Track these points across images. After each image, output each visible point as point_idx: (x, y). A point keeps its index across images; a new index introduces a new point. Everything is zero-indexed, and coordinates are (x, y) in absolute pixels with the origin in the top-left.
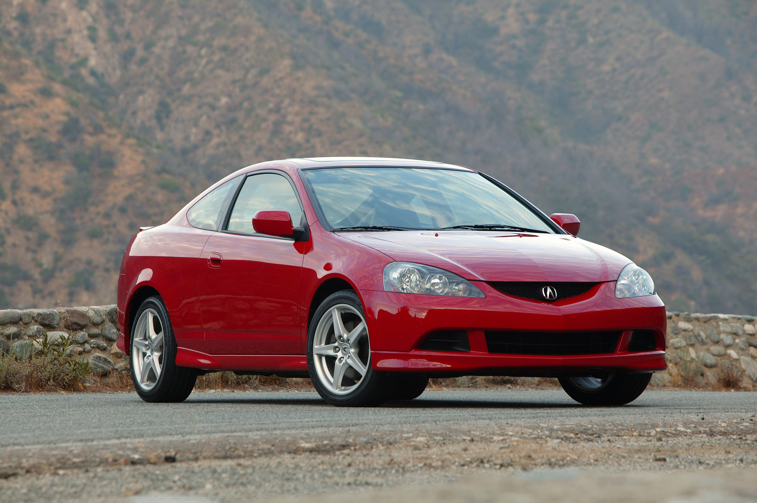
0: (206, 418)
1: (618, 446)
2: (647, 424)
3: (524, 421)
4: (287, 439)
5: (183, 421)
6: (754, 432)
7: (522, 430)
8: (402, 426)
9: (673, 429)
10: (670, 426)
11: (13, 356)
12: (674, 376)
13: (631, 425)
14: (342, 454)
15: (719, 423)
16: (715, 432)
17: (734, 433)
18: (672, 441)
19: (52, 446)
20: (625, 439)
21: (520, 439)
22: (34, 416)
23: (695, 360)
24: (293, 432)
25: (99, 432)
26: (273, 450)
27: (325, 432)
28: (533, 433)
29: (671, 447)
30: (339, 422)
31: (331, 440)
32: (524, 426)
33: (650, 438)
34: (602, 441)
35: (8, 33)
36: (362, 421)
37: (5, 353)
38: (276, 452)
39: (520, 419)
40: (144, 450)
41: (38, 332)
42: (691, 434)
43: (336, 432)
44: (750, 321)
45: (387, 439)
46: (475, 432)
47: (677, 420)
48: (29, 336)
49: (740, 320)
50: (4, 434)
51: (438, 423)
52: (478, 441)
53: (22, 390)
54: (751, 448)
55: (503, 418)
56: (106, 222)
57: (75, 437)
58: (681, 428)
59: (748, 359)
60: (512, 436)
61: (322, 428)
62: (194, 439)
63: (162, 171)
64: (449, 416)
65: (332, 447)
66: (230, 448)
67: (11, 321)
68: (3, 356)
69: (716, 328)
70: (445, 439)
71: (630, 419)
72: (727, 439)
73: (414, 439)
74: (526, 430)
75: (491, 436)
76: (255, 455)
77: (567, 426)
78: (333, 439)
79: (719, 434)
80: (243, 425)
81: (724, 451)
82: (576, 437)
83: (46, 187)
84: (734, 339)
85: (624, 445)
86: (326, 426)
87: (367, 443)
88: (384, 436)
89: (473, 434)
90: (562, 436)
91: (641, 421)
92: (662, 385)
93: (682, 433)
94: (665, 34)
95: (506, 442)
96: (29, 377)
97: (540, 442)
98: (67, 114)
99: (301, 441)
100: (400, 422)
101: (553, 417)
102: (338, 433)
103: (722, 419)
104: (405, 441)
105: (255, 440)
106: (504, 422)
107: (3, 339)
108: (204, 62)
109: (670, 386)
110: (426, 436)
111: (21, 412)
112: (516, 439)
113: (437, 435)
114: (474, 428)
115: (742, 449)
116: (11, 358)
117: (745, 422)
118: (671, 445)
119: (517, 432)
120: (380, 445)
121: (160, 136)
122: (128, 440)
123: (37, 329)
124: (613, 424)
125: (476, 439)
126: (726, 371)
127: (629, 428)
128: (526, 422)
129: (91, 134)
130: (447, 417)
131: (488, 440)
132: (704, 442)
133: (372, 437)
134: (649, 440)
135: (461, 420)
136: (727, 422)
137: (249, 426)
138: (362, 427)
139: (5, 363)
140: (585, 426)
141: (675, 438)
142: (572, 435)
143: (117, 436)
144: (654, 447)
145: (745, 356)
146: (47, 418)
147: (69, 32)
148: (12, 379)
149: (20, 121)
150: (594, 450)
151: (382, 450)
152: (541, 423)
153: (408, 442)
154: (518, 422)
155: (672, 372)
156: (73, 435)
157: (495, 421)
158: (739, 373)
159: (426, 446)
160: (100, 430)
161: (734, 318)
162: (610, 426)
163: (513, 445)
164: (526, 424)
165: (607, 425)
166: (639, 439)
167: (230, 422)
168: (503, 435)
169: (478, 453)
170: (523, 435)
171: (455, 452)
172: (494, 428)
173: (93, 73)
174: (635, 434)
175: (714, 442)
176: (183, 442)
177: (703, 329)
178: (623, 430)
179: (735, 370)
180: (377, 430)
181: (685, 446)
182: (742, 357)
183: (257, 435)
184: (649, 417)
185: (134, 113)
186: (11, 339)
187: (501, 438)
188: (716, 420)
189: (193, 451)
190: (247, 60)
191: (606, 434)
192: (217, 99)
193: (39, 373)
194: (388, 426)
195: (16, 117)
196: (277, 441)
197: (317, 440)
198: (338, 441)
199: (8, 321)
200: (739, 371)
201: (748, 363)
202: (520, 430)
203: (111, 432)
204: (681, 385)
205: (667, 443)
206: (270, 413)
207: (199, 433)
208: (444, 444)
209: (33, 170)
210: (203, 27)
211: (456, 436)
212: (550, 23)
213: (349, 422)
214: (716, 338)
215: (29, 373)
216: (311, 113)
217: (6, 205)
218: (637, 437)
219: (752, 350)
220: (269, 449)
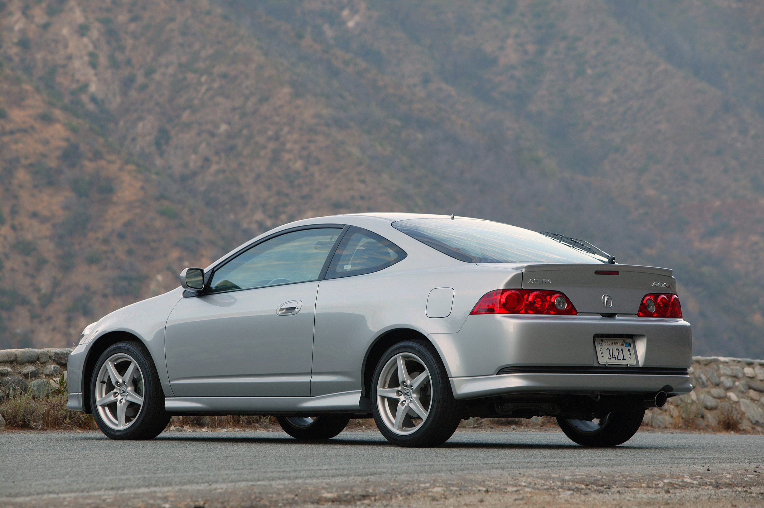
0: (226, 464)
1: (628, 498)
2: (655, 475)
3: (536, 471)
4: (310, 488)
5: (206, 466)
6: (758, 484)
7: (534, 481)
8: (418, 476)
9: (679, 480)
10: (677, 477)
11: (30, 395)
12: (675, 418)
13: (639, 476)
14: (363, 504)
15: (724, 475)
16: (720, 483)
17: (739, 485)
18: (679, 493)
19: (85, 494)
20: (634, 490)
21: (533, 491)
22: (59, 459)
23: (695, 402)
24: (315, 481)
25: (127, 479)
26: (297, 500)
27: (345, 481)
28: (545, 484)
29: (679, 500)
30: (357, 470)
31: (352, 490)
32: (536, 477)
33: (658, 490)
34: (612, 492)
35: (9, 59)
36: (379, 470)
37: (23, 392)
38: (300, 502)
39: (532, 468)
40: (173, 499)
41: (55, 371)
42: (697, 485)
43: (356, 481)
44: (750, 364)
45: (406, 490)
46: (489, 483)
47: (683, 471)
48: (46, 375)
49: (740, 363)
50: (36, 480)
51: (453, 472)
52: (493, 492)
53: (39, 428)
54: (756, 501)
55: (515, 467)
56: (104, 248)
57: (105, 484)
58: (688, 480)
59: (748, 402)
60: (525, 486)
61: (341, 477)
62: (221, 487)
63: (162, 197)
64: (462, 465)
65: (353, 497)
66: (256, 498)
67: (29, 361)
68: (21, 394)
69: (717, 371)
70: (460, 490)
71: (637, 470)
72: (733, 491)
73: (431, 489)
74: (538, 480)
75: (505, 487)
76: (280, 505)
77: (578, 477)
78: (354, 489)
79: (725, 485)
80: (264, 472)
81: (730, 505)
82: (587, 488)
83: (45, 213)
84: (734, 382)
85: (634, 498)
86: (346, 475)
87: (386, 493)
88: (402, 486)
89: (488, 484)
90: (574, 487)
91: (648, 471)
92: (664, 426)
93: (688, 485)
94: (663, 67)
95: (520, 494)
96: (46, 415)
97: (552, 493)
98: (67, 140)
99: (323, 491)
100: (416, 471)
101: (563, 466)
102: (358, 482)
103: (727, 470)
104: (423, 492)
105: (278, 489)
106: (516, 472)
107: (21, 378)
108: (204, 89)
109: (671, 428)
110: (442, 487)
111: (46, 455)
112: (529, 490)
113: (453, 485)
114: (488, 479)
115: (748, 502)
116: (29, 397)
117: (749, 473)
118: (679, 498)
119: (530, 483)
120: (399, 496)
121: (159, 162)
122: (157, 489)
123: (54, 368)
124: (622, 475)
125: (491, 489)
126: (726, 413)
127: (638, 479)
128: (538, 473)
129: (91, 160)
130: (460, 466)
131: (502, 490)
132: (711, 495)
133: (390, 487)
134: (658, 492)
135: (475, 469)
136: (732, 473)
137: (271, 474)
138: (380, 476)
139: (22, 402)
140: (594, 476)
141: (682, 490)
142: (583, 486)
143: (146, 484)
144: (663, 500)
145: (744, 398)
146: (72, 462)
147: (70, 58)
148: (29, 418)
149: (20, 146)
150: (605, 502)
151: (401, 501)
152: (552, 474)
153: (425, 492)
154: (530, 472)
155: (673, 414)
156: (103, 482)
157: (508, 471)
158: (739, 416)
159: (443, 496)
160: (127, 476)
161: (734, 361)
162: (619, 477)
163: (527, 497)
164: (538, 474)
165: (616, 476)
166: (647, 491)
167: (251, 469)
168: (516, 486)
169: (493, 505)
170: (536, 486)
171: (472, 503)
172: (507, 478)
173: (93, 99)
174: (643, 485)
175: (720, 495)
176: (211, 491)
177: (704, 371)
178: (632, 481)
179: (735, 413)
180: (395, 480)
181: (692, 499)
182: (742, 400)
183: (280, 484)
184: (656, 467)
185: (134, 140)
186: (29, 378)
187: (515, 489)
188: (721, 471)
189: (220, 501)
190: (247, 87)
191: (615, 485)
192: (216, 126)
193: (56, 412)
194: (405, 475)
195: (16, 142)
196: (300, 491)
197: (339, 490)
198: (359, 491)
199: (26, 360)
200: (739, 413)
201: (747, 406)
202: (533, 480)
203: (139, 479)
204: (681, 427)
205: (675, 496)
206: (288, 458)
207: (224, 481)
208: (460, 494)
209: (33, 196)
210: (203, 54)
211: (472, 487)
212: (549, 54)
213: (367, 470)
214: (717, 380)
215: (45, 411)
216: (310, 141)
217: (5, 230)
218: (646, 489)
219: (752, 393)
220: (293, 499)
